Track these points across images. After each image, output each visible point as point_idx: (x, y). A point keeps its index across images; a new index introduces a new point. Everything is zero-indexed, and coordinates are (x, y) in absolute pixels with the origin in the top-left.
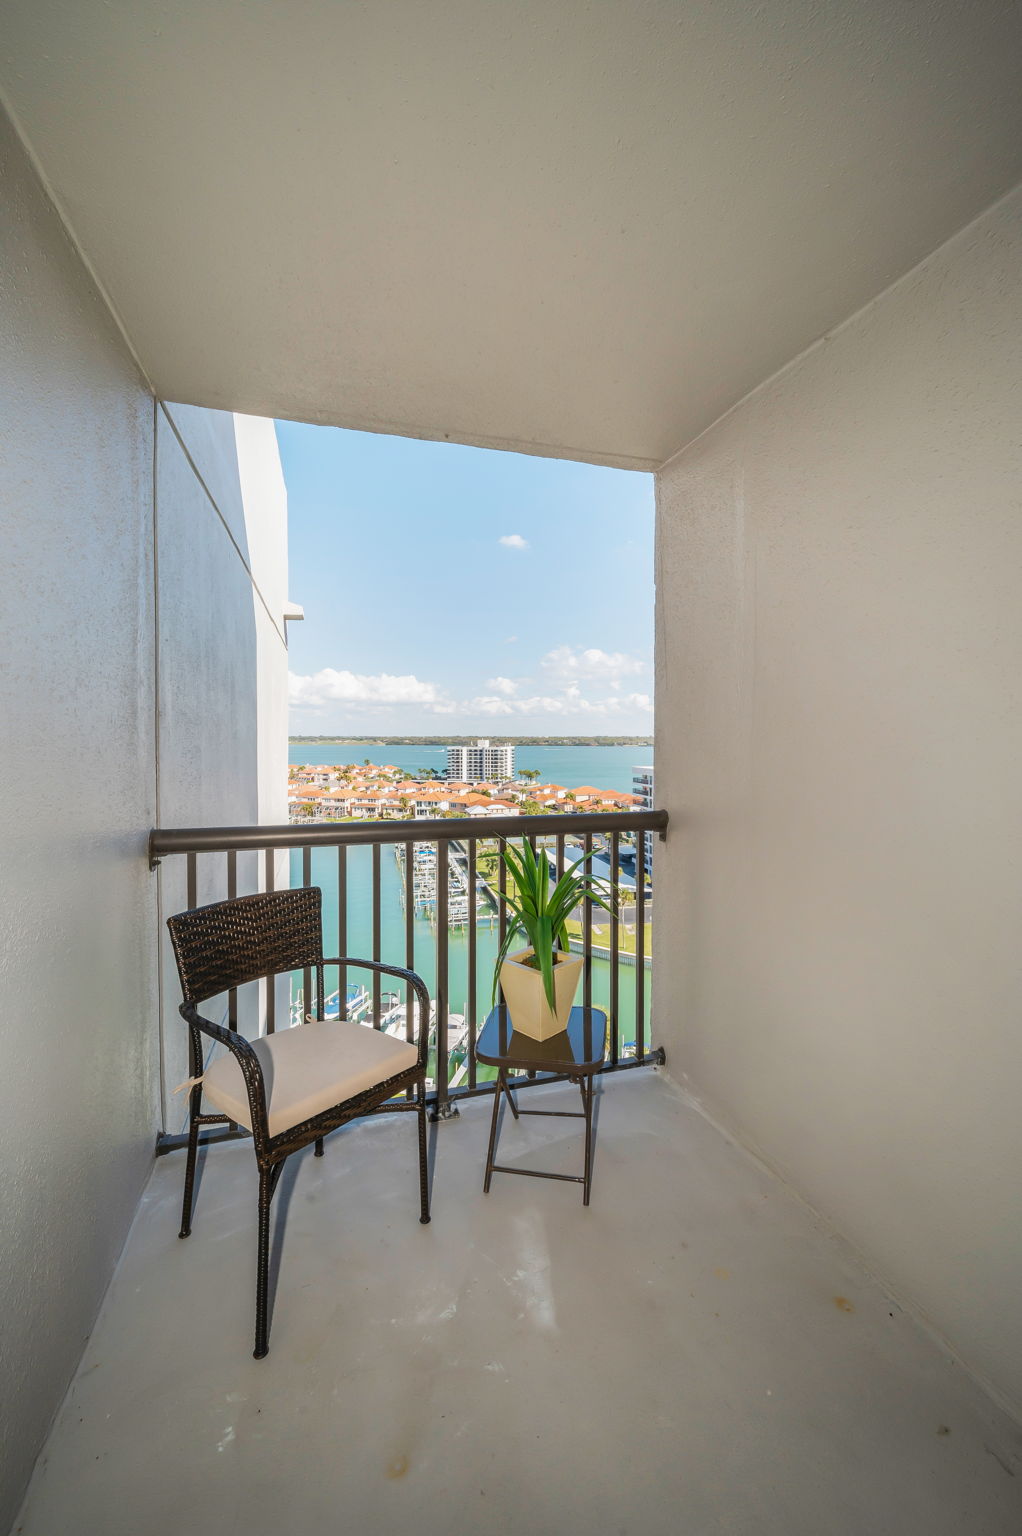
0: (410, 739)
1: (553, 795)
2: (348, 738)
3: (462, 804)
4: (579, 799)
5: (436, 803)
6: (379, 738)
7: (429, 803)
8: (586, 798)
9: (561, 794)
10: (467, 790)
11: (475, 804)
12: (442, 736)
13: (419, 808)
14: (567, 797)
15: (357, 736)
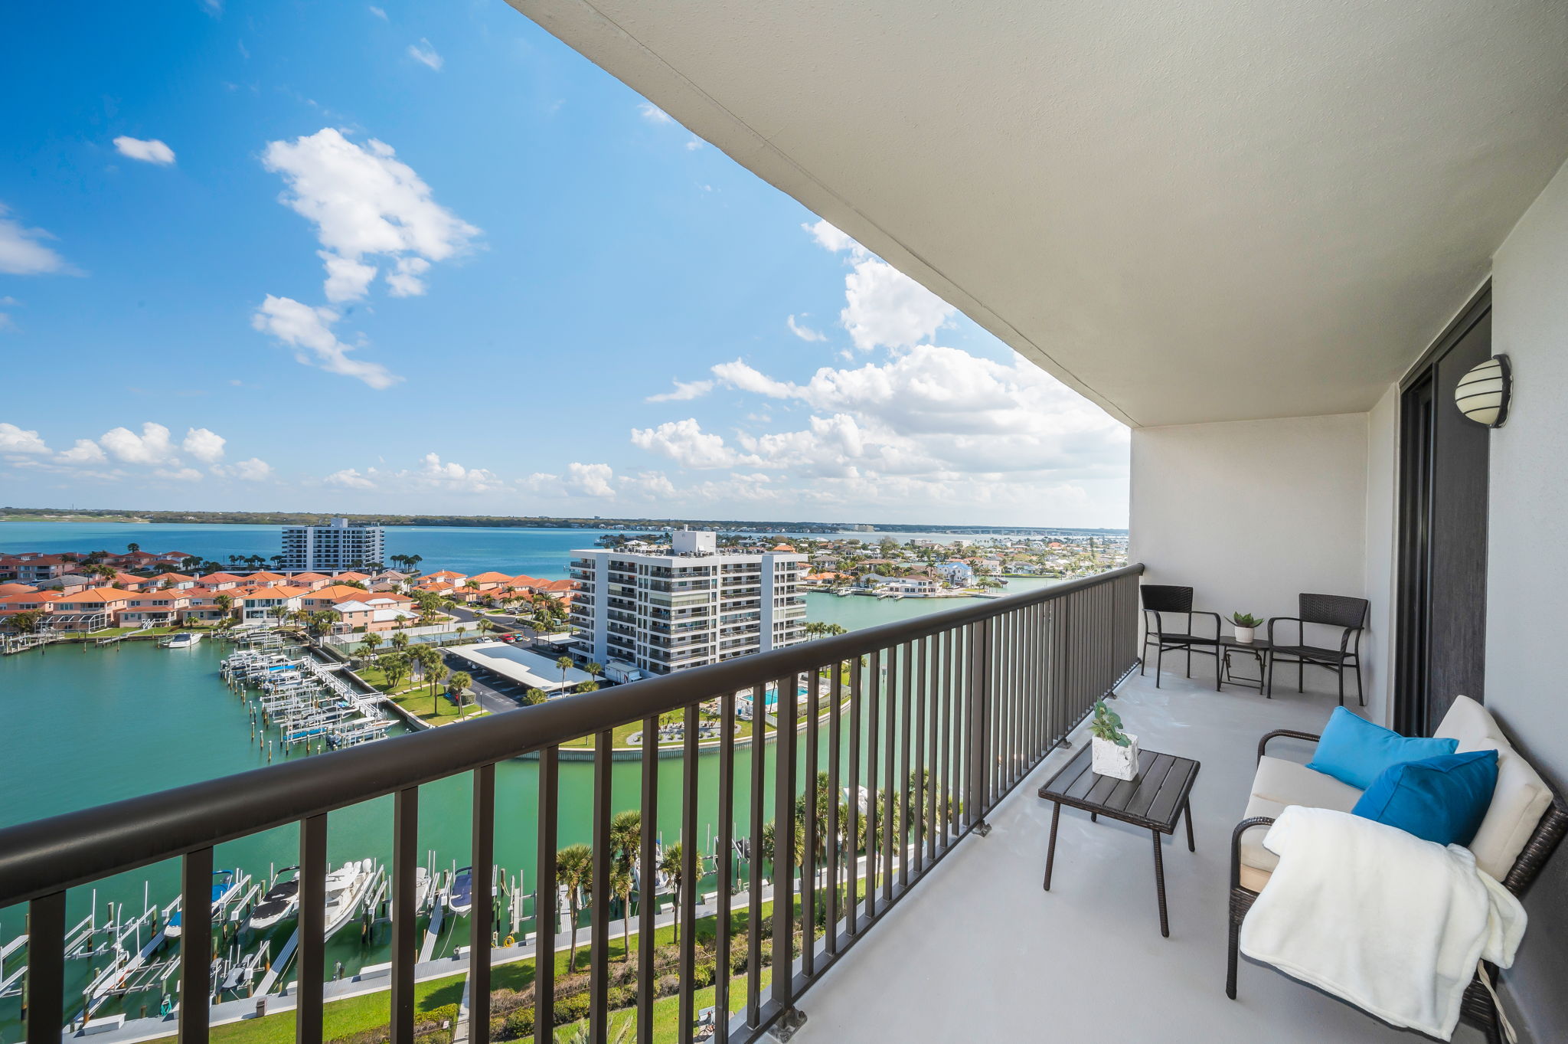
0: (195, 515)
1: (449, 583)
2: (70, 513)
3: (322, 601)
4: (483, 587)
5: (280, 602)
6: (136, 513)
7: (268, 601)
8: (494, 585)
9: (460, 582)
10: (322, 583)
11: (345, 599)
12: (251, 511)
13: (250, 609)
14: (467, 586)
15: (89, 508)
